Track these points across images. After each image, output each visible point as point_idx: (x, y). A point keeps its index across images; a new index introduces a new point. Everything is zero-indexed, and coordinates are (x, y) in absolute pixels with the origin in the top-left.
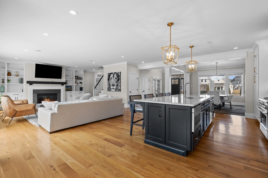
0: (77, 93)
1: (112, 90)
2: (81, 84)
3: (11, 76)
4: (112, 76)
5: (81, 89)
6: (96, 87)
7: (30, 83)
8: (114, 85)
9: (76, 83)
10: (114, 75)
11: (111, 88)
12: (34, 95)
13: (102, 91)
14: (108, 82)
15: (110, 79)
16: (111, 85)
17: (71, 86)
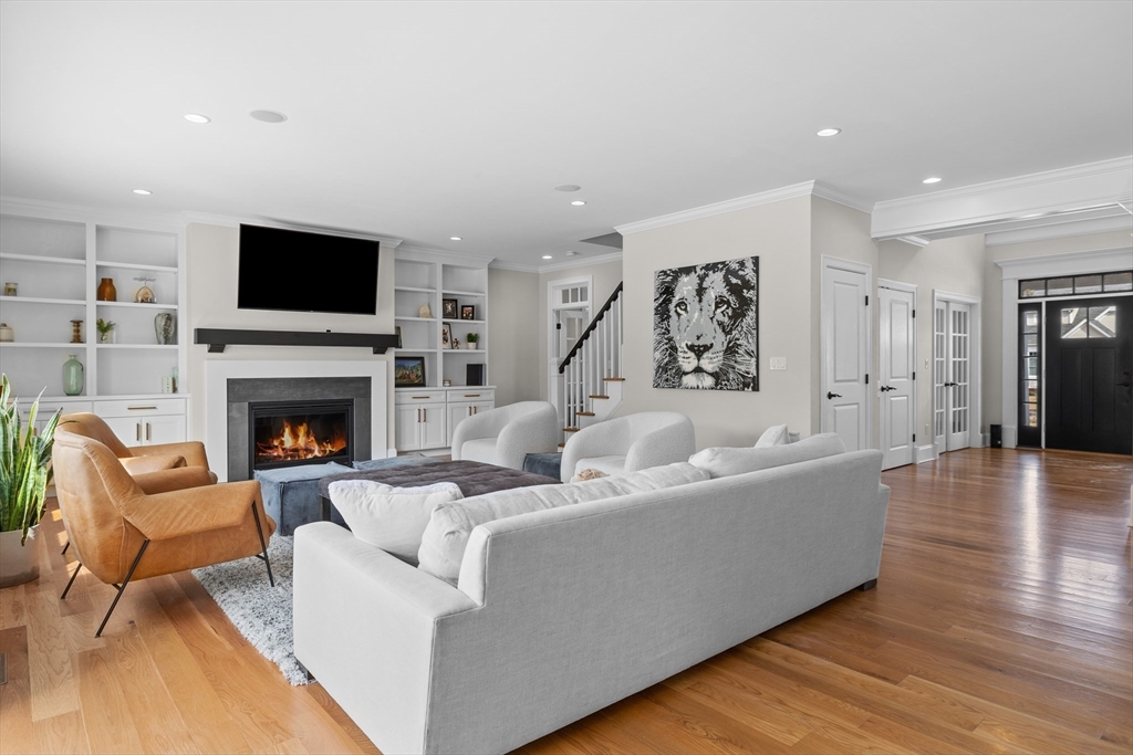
0: (454, 399)
1: (689, 380)
2: (472, 345)
3: (115, 300)
4: (685, 288)
5: (475, 375)
6: (567, 362)
7: (214, 340)
8: (707, 348)
9: (445, 340)
10: (702, 279)
11: (679, 368)
12: (235, 414)
13: (612, 388)
14: (657, 326)
15: (672, 307)
16: (682, 346)
17: (422, 359)
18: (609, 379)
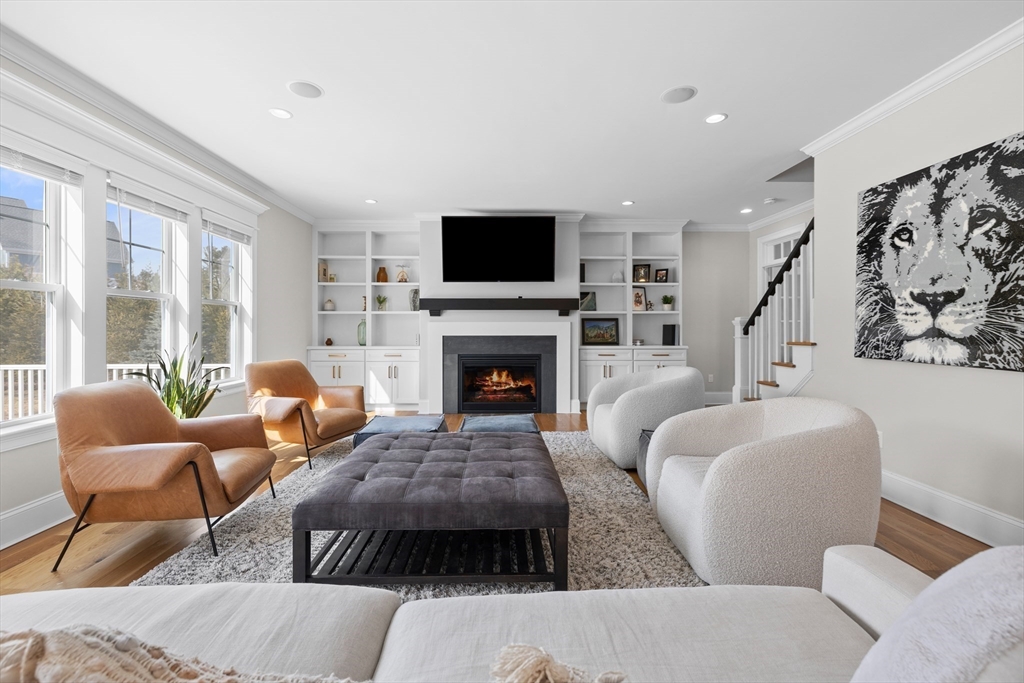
0: (642, 357)
1: (918, 349)
3: (386, 281)
5: (670, 335)
6: (751, 322)
7: (436, 307)
8: (950, 298)
11: (898, 330)
12: (448, 363)
13: (800, 354)
15: (885, 239)
16: (902, 296)
17: (616, 320)
18: (798, 344)
